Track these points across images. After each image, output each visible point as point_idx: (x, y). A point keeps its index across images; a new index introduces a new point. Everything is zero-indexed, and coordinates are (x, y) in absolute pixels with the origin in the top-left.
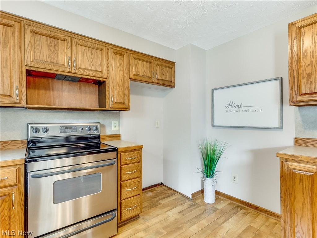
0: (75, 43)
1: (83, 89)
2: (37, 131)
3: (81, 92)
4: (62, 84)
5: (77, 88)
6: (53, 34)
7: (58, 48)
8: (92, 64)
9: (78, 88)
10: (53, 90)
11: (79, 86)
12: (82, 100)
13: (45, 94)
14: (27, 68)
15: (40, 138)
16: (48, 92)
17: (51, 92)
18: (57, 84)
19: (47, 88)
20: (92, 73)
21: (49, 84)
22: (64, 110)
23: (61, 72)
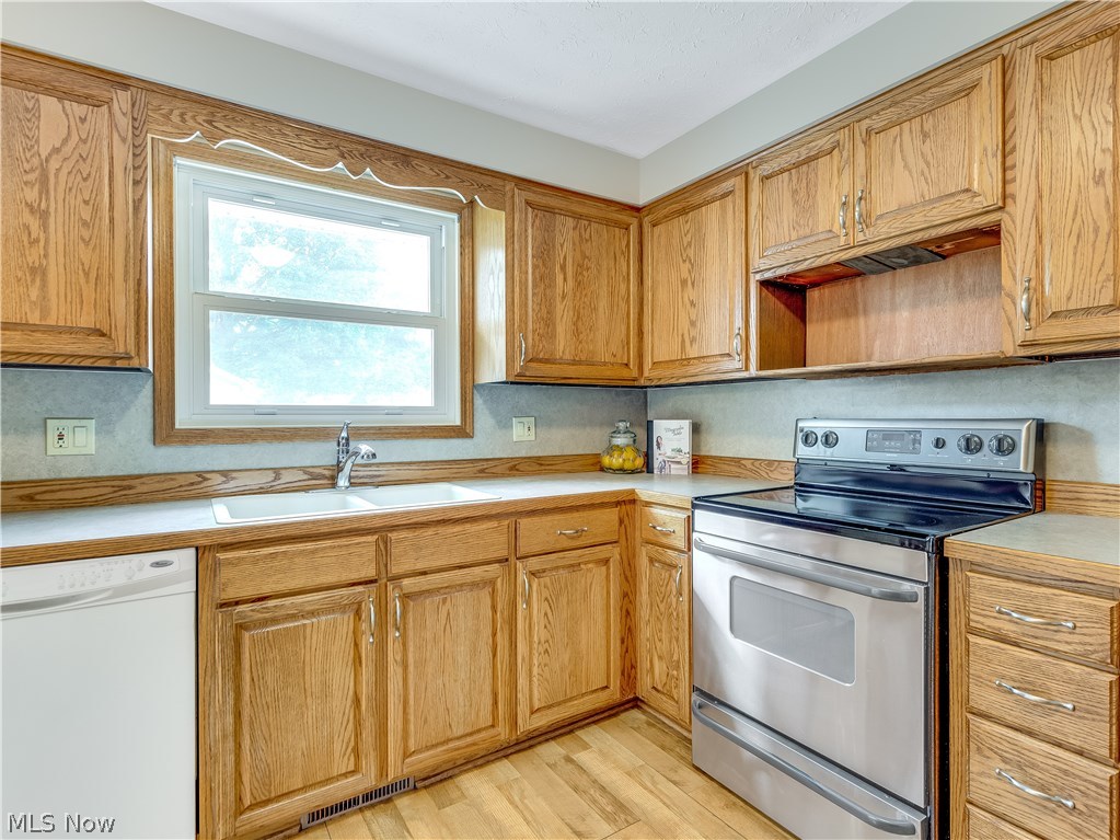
0: (864, 134)
1: (969, 280)
2: (808, 439)
3: (960, 296)
4: (893, 287)
5: (946, 283)
6: (804, 153)
7: (816, 185)
8: (926, 179)
9: (951, 282)
10: (866, 312)
11: (952, 272)
12: (966, 327)
13: (846, 330)
14: (758, 277)
15: (823, 463)
16: (852, 321)
17: (862, 321)
18: (878, 288)
19: (850, 311)
20: (925, 216)
21: (854, 296)
22: (897, 375)
23: (828, 256)
